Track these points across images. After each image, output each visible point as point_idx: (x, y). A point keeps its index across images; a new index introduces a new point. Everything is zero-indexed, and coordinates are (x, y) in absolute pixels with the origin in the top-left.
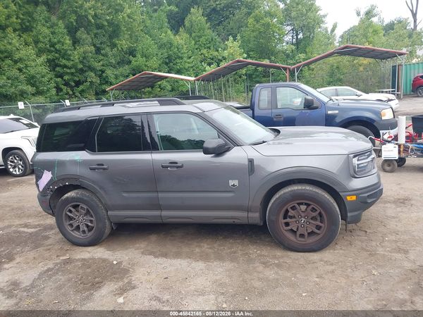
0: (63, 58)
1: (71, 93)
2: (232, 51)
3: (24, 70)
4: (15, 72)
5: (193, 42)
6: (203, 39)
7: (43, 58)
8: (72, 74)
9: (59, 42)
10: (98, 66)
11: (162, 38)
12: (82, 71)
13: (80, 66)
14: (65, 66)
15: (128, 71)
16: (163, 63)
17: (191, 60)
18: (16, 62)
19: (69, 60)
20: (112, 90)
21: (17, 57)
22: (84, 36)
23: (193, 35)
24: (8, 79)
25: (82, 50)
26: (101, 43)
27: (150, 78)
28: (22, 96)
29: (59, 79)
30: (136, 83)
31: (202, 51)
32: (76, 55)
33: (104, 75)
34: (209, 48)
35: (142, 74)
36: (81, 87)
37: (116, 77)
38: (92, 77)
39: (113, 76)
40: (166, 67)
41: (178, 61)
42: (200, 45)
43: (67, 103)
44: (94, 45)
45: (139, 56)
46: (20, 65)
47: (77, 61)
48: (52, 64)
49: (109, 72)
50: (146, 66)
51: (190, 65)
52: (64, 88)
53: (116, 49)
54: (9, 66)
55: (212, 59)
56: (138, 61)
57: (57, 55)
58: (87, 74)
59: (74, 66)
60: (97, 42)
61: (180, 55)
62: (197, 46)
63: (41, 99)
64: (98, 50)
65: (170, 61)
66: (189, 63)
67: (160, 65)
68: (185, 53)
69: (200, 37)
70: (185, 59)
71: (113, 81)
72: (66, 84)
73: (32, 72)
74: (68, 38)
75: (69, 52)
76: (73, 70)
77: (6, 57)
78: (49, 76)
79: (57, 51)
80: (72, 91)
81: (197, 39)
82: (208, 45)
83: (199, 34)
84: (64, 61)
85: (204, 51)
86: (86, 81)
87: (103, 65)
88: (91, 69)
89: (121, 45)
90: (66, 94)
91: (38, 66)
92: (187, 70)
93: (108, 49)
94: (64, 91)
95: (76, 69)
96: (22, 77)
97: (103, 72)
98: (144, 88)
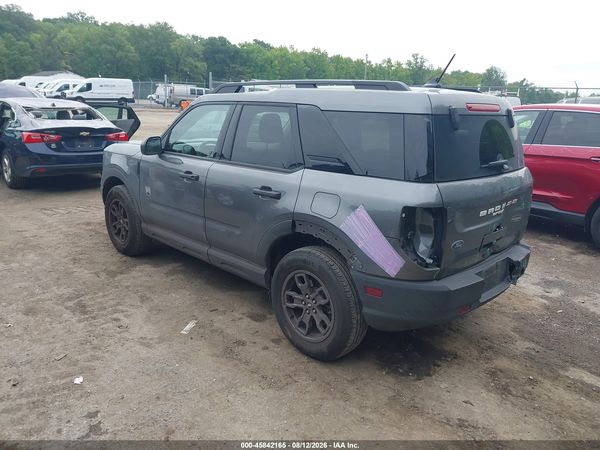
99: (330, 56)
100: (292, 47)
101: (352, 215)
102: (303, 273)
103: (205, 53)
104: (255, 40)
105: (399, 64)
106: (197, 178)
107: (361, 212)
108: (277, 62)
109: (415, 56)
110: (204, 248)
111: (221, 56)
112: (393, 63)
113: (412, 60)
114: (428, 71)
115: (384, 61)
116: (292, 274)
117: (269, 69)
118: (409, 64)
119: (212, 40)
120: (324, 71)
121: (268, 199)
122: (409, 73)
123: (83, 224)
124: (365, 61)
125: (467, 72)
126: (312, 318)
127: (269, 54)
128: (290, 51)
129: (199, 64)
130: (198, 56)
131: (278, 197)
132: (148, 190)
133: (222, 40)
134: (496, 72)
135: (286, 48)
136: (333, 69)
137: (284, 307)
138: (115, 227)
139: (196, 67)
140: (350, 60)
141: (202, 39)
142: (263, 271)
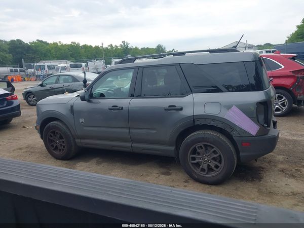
99: (80, 45)
100: (60, 42)
101: (230, 110)
102: (201, 144)
103: (9, 49)
104: (37, 40)
105: (117, 47)
106: (122, 108)
107: (234, 108)
108: (53, 51)
109: (123, 42)
110: (129, 145)
111: (20, 50)
112: (113, 46)
113: (122, 44)
114: (131, 49)
115: (109, 46)
116: (194, 146)
117: (49, 55)
118: (121, 46)
119: (12, 42)
120: (79, 53)
121: (175, 111)
122: (122, 51)
123: (17, 149)
124: (99, 47)
125: (148, 48)
126: (209, 165)
127: (48, 47)
128: (59, 44)
129: (7, 55)
130: (6, 51)
131: (181, 109)
132: (82, 120)
133: (19, 41)
134: (161, 47)
135: (57, 43)
136: (83, 52)
137: (190, 164)
138: (52, 146)
139: (6, 57)
140: (92, 47)
141: (5, 42)
142: (173, 148)
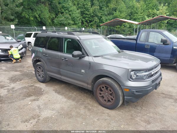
0: (87, 11)
1: (87, 25)
2: (161, 11)
3: (71, 15)
4: (68, 15)
5: (145, 6)
6: (151, 5)
7: (79, 10)
8: (89, 17)
9: (86, 4)
10: (99, 15)
11: (130, 4)
12: (93, 17)
13: (92, 14)
14: (87, 14)
15: (112, 18)
16: (128, 15)
17: (142, 14)
18: (69, 11)
19: (88, 11)
20: (102, 25)
21: (70, 10)
22: (96, 2)
23: (147, 2)
24: (65, 18)
25: (94, 8)
26: (103, 5)
27: (119, 21)
28: (69, 25)
29: (84, 19)
30: (112, 23)
31: (149, 11)
32: (91, 10)
33: (101, 19)
34: (153, 9)
35: (115, 20)
36: (92, 23)
37: (106, 20)
38: (96, 19)
39: (105, 19)
40: (129, 17)
41: (135, 14)
42: (149, 8)
43: (83, 29)
44: (100, 6)
45: (117, 11)
46: (70, 13)
47: (91, 12)
48: (82, 13)
49: (104, 18)
50: (120, 16)
51: (141, 17)
52: (85, 23)
53: (108, 8)
54: (66, 13)
55: (154, 14)
56: (117, 13)
57: (85, 9)
58: (94, 18)
59: (90, 14)
60: (101, 5)
61: (137, 12)
62: (147, 8)
63: (75, 26)
64: (101, 8)
65: (131, 15)
66: (141, 16)
67: (126, 16)
68: (139, 11)
69: (149, 4)
70: (139, 14)
71: (105, 21)
72: (86, 21)
73: (74, 16)
74: (90, 3)
75: (89, 9)
76: (89, 16)
77: (66, 9)
78: (80, 18)
79: (85, 8)
80: (88, 24)
81: (148, 4)
82: (153, 8)
83: (149, 2)
84: (87, 12)
85: (150, 10)
86: (94, 21)
87: (102, 15)
88: (97, 16)
89: (111, 6)
90: (85, 25)
91: (77, 13)
92: (139, 19)
93: (105, 8)
94: (85, 24)
95: (91, 15)
96: (70, 18)
97: (101, 17)
98: (117, 26)
